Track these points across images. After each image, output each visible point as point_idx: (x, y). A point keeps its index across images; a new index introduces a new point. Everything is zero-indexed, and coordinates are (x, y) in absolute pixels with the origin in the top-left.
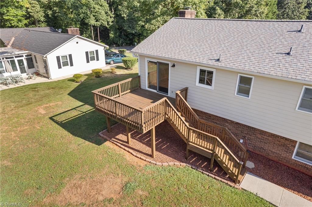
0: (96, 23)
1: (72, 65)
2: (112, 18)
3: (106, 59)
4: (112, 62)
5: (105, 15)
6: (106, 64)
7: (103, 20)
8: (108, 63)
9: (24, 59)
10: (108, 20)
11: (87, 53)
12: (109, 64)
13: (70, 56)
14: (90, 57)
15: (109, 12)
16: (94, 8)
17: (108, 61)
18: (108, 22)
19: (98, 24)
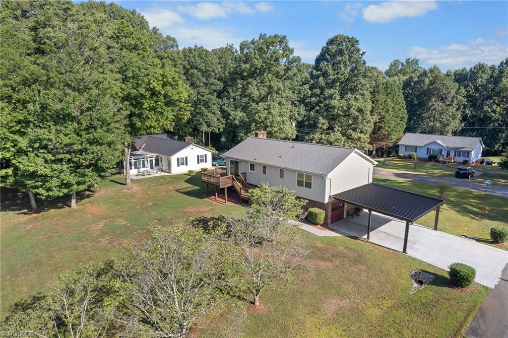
0: (207, 129)
1: (187, 164)
2: (224, 125)
3: (212, 162)
4: (217, 165)
5: (217, 122)
6: (213, 166)
7: (214, 127)
8: (213, 165)
9: (153, 159)
10: (220, 127)
11: (198, 156)
12: (215, 166)
13: (186, 158)
14: (200, 159)
15: (221, 119)
16: (207, 116)
17: (214, 163)
18: (219, 129)
19: (210, 130)
